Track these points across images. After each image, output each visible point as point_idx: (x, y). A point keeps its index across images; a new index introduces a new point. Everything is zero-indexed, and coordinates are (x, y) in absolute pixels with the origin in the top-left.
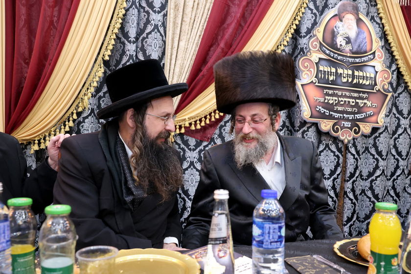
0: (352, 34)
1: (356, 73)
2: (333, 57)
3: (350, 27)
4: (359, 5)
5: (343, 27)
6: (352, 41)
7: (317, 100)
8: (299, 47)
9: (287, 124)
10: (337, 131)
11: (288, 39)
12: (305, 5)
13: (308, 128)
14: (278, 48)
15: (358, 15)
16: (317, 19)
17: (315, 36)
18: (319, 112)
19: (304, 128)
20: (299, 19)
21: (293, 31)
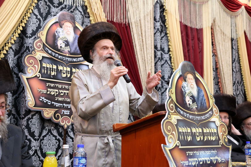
0: (70, 39)
1: (74, 70)
2: (54, 56)
3: (68, 32)
4: (75, 16)
5: (63, 32)
6: (70, 44)
7: (40, 91)
8: (25, 45)
9: (13, 112)
10: (57, 118)
11: (15, 39)
12: (31, 11)
13: (33, 116)
14: (6, 46)
15: (75, 24)
16: (41, 24)
17: (39, 38)
18: (42, 102)
19: (29, 116)
20: (26, 22)
21: (19, 32)
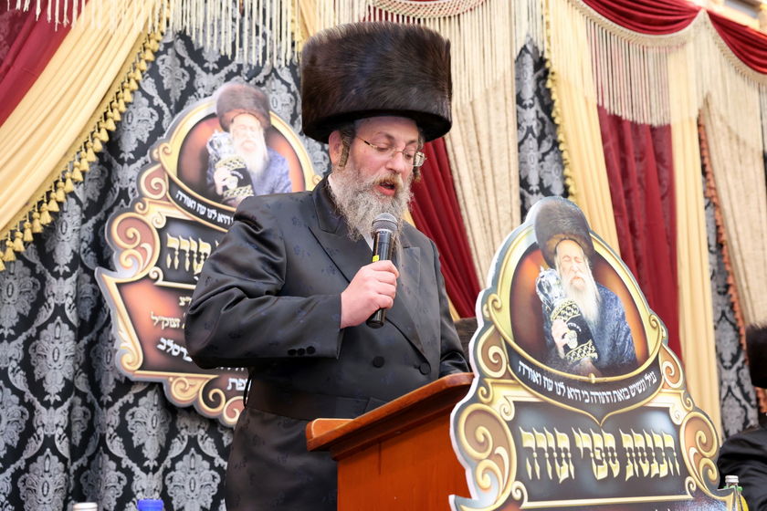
0: (255, 164)
2: (205, 217)
3: (247, 145)
5: (231, 144)
6: (254, 178)
7: (160, 322)
8: (117, 186)
9: (82, 384)
10: (215, 403)
11: (85, 166)
12: (134, 85)
13: (138, 396)
14: (56, 188)
15: (268, 118)
16: (165, 122)
17: (155, 162)
18: (166, 353)
19: (126, 398)
20: (118, 118)
21: (98, 147)
